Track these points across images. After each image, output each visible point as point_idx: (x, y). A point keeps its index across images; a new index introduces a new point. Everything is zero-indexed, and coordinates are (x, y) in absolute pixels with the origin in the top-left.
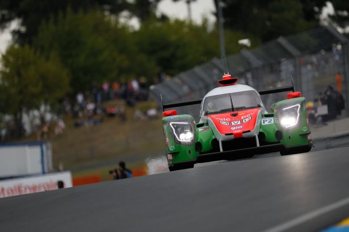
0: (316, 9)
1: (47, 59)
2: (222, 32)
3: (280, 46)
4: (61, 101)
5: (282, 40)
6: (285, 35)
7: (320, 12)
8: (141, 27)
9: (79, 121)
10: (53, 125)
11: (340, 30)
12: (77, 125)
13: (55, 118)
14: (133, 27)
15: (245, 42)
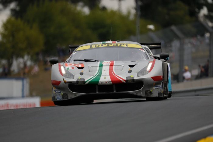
0: (197, 10)
1: (31, 28)
3: (172, 31)
4: (37, 54)
5: (174, 28)
7: (199, 12)
9: (47, 67)
10: (31, 68)
11: (210, 24)
12: (46, 70)
15: (151, 27)
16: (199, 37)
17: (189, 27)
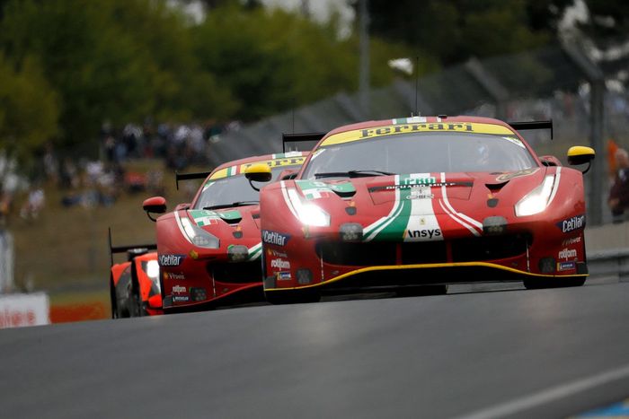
0: (553, 9)
2: (365, 41)
5: (474, 66)
6: (480, 56)
7: (560, 16)
8: (207, 20)
9: (71, 194)
10: (19, 198)
11: (596, 54)
12: (67, 203)
13: (26, 185)
14: (192, 18)
15: (403, 64)
16: (559, 95)
17: (527, 62)
